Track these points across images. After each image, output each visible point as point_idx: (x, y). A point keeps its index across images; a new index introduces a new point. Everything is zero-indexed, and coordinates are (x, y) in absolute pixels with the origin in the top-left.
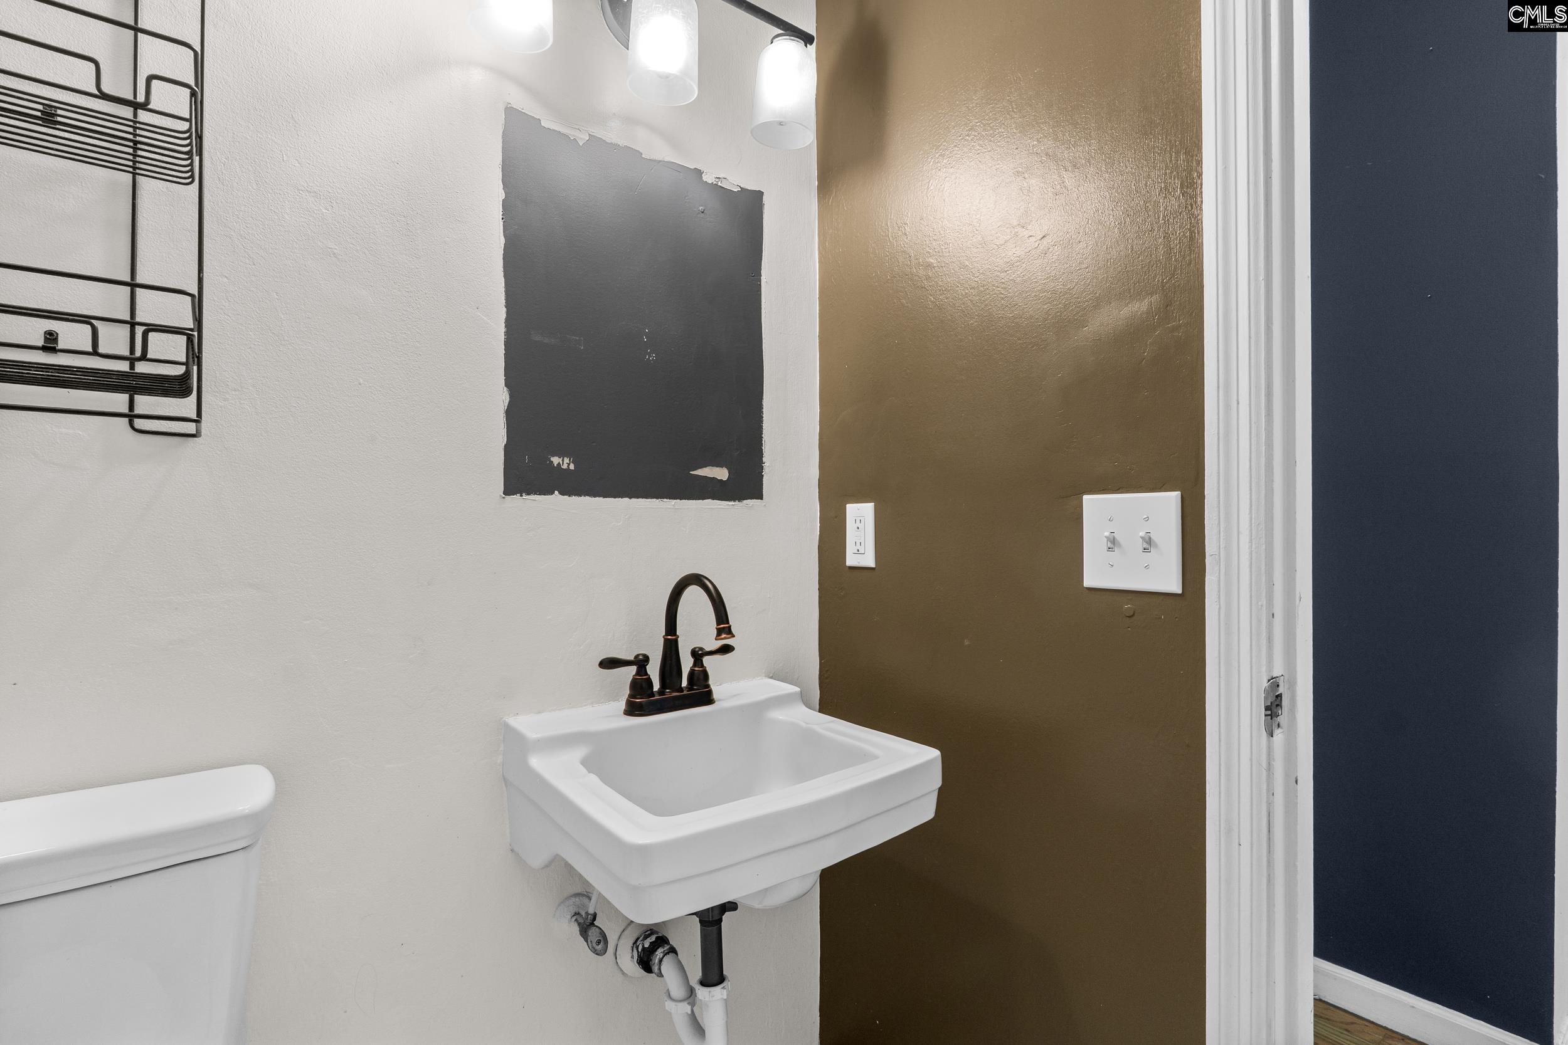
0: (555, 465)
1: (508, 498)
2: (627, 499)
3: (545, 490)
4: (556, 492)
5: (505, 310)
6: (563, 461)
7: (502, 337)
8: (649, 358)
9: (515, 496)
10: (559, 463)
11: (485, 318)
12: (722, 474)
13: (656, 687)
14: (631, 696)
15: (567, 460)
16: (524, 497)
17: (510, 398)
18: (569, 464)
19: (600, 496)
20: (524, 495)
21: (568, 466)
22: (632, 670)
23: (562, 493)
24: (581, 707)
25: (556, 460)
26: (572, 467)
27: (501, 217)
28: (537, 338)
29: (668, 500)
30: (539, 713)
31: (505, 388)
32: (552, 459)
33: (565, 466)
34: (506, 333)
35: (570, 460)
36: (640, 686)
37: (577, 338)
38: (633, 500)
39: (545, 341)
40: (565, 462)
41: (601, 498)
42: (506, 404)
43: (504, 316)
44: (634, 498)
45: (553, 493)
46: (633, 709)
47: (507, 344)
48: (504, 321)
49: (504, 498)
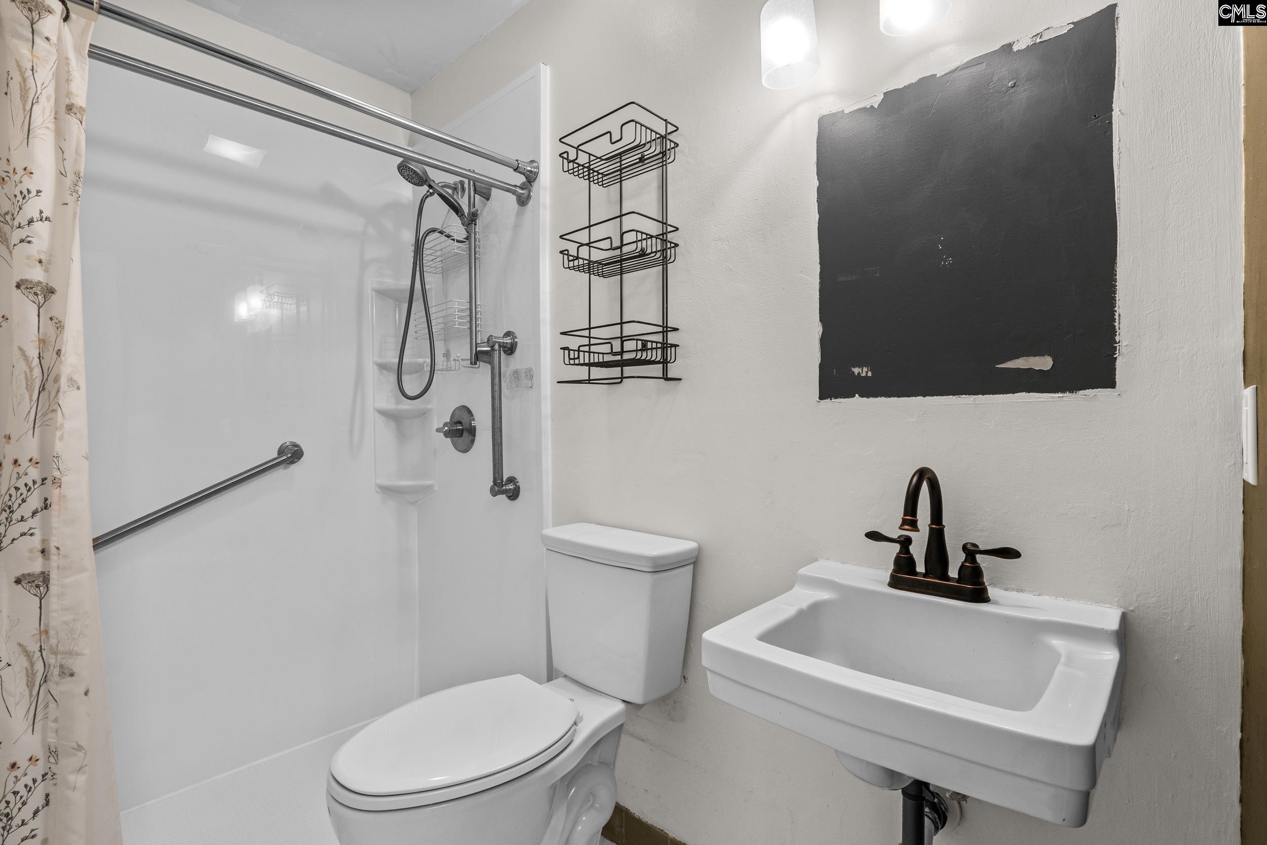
0: (856, 374)
1: (822, 401)
2: (921, 398)
3: (848, 394)
4: (857, 395)
5: (819, 266)
6: (862, 370)
7: (817, 286)
8: (944, 263)
9: (827, 400)
10: (859, 372)
11: (806, 277)
12: (1044, 363)
13: (921, 568)
14: (894, 571)
15: (865, 369)
16: (833, 401)
17: (823, 329)
18: (867, 372)
19: (894, 396)
20: (833, 399)
21: (867, 374)
22: (897, 547)
23: (861, 396)
24: (878, 569)
25: (856, 370)
26: (870, 374)
27: (816, 200)
28: (841, 279)
29: (968, 396)
30: (843, 563)
31: (820, 323)
32: (853, 369)
33: (864, 374)
34: (821, 283)
35: (868, 369)
36: (904, 564)
37: (874, 269)
38: (927, 398)
39: (849, 279)
40: (864, 371)
41: (896, 398)
42: (820, 335)
43: (819, 270)
44: (929, 396)
45: (854, 396)
46: (895, 582)
47: (821, 291)
48: (818, 274)
49: (819, 402)
